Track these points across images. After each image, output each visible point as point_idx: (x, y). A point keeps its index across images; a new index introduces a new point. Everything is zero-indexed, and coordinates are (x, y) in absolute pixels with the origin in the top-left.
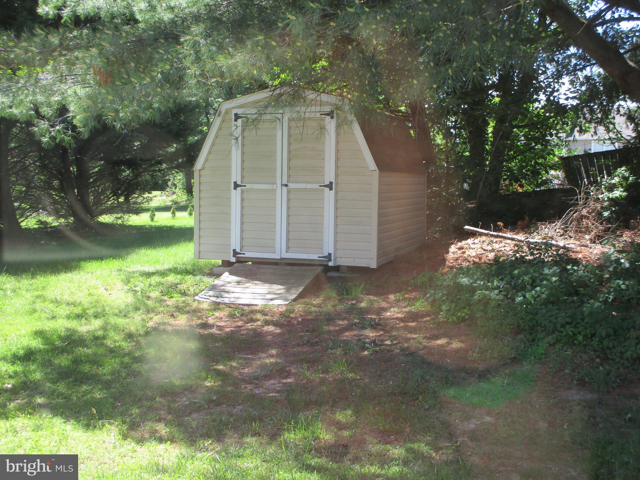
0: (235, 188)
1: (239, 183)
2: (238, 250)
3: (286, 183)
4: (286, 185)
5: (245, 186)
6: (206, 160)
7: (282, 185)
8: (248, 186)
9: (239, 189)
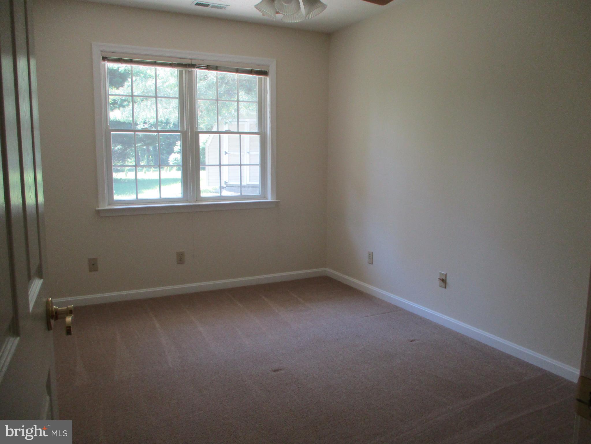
0: (225, 154)
1: (227, 152)
2: (227, 182)
3: (249, 152)
4: (249, 153)
5: (230, 153)
6: (211, 142)
7: (247, 153)
8: (232, 153)
9: (227, 155)
